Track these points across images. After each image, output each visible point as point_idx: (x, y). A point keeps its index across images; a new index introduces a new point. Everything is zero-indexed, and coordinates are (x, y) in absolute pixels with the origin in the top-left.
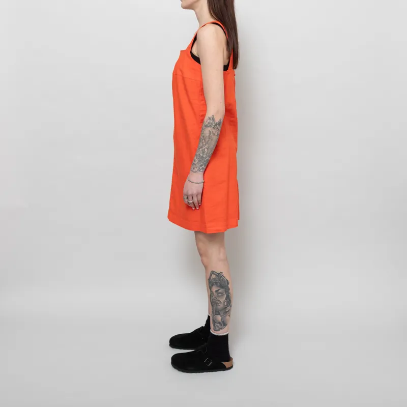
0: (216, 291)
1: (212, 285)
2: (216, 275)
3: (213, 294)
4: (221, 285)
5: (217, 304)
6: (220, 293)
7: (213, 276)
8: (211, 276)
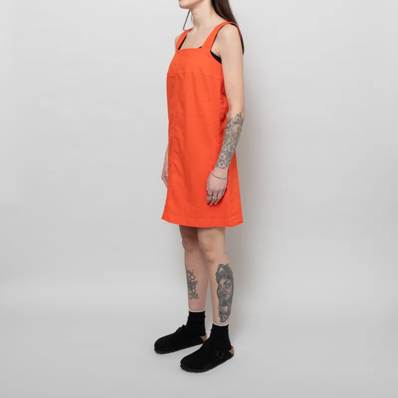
0: (224, 283)
1: (221, 278)
2: (224, 267)
3: (221, 287)
4: (228, 276)
5: (225, 295)
6: (227, 284)
7: (221, 269)
8: (219, 269)
